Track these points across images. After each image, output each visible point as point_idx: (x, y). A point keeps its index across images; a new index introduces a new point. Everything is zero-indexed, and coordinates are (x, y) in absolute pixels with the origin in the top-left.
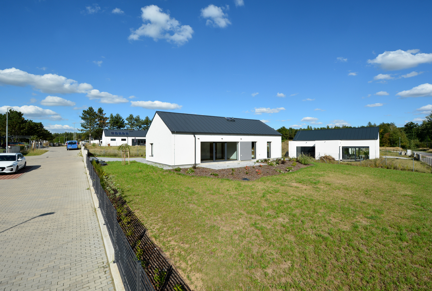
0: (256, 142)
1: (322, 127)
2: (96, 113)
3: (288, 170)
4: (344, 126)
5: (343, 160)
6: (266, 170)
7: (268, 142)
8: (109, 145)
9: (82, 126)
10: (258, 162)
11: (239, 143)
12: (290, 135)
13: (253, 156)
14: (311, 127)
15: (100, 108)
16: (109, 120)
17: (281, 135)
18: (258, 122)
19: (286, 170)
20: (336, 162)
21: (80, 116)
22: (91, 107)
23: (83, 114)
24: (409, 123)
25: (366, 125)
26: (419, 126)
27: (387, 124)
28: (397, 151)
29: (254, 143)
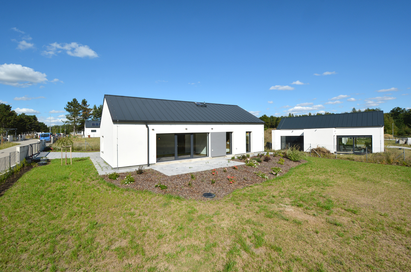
0: (231, 133)
1: (304, 114)
2: (80, 104)
3: (274, 173)
4: (327, 112)
5: (337, 152)
6: (242, 175)
7: (247, 132)
8: (89, 136)
9: (67, 118)
10: (233, 159)
11: (210, 135)
12: (271, 123)
13: (228, 150)
14: (292, 114)
15: (84, 99)
16: (93, 111)
17: (263, 123)
18: (236, 108)
19: (272, 174)
20: (332, 155)
21: (65, 108)
22: (75, 99)
23: (68, 106)
24: (396, 108)
25: (350, 111)
26: (406, 112)
27: (372, 109)
28: (389, 139)
29: (229, 134)
